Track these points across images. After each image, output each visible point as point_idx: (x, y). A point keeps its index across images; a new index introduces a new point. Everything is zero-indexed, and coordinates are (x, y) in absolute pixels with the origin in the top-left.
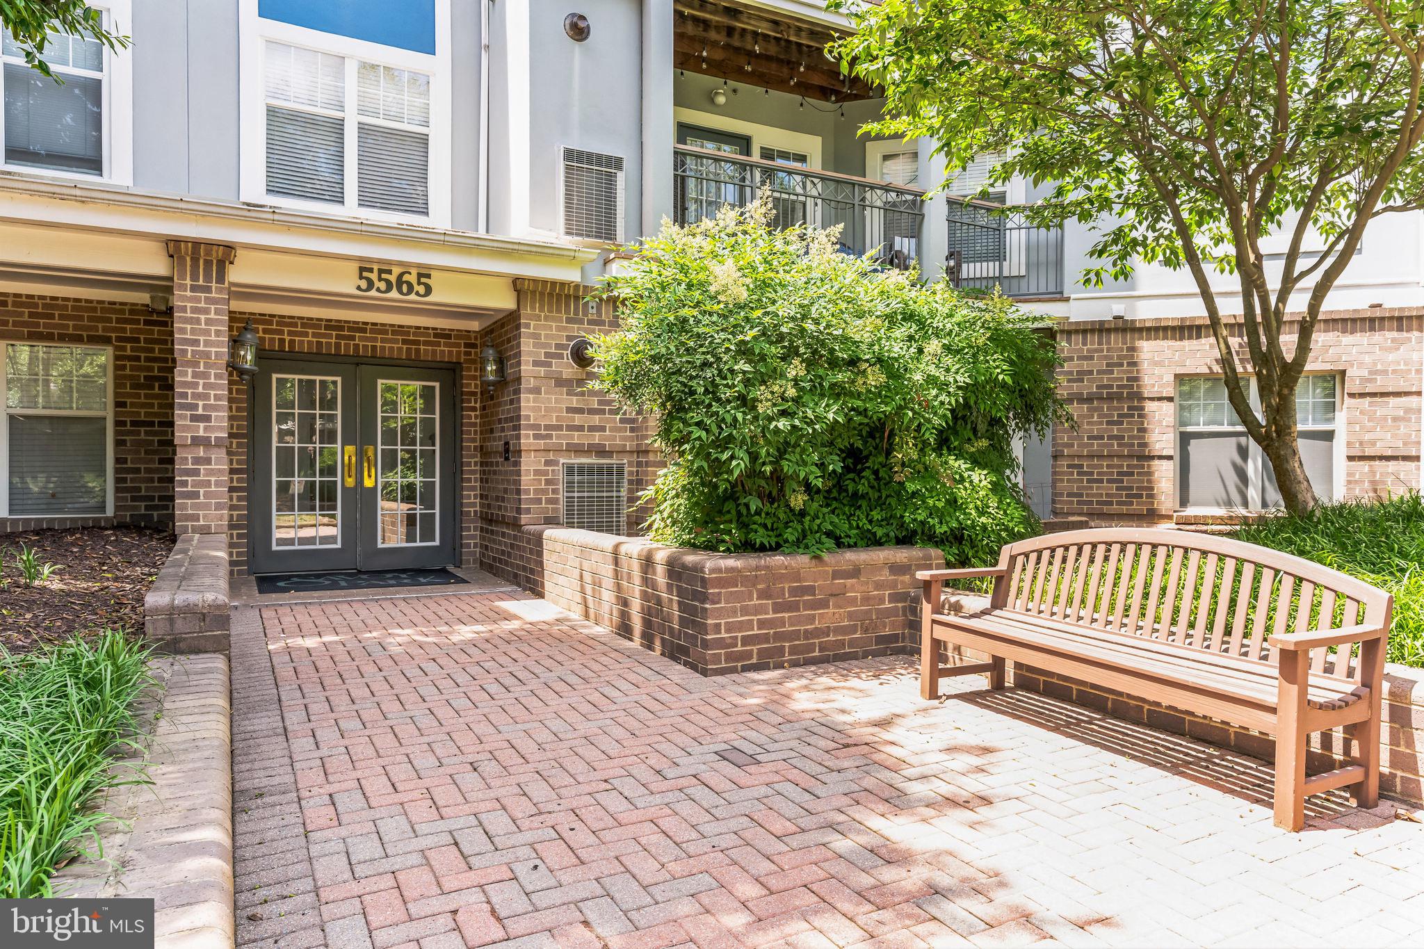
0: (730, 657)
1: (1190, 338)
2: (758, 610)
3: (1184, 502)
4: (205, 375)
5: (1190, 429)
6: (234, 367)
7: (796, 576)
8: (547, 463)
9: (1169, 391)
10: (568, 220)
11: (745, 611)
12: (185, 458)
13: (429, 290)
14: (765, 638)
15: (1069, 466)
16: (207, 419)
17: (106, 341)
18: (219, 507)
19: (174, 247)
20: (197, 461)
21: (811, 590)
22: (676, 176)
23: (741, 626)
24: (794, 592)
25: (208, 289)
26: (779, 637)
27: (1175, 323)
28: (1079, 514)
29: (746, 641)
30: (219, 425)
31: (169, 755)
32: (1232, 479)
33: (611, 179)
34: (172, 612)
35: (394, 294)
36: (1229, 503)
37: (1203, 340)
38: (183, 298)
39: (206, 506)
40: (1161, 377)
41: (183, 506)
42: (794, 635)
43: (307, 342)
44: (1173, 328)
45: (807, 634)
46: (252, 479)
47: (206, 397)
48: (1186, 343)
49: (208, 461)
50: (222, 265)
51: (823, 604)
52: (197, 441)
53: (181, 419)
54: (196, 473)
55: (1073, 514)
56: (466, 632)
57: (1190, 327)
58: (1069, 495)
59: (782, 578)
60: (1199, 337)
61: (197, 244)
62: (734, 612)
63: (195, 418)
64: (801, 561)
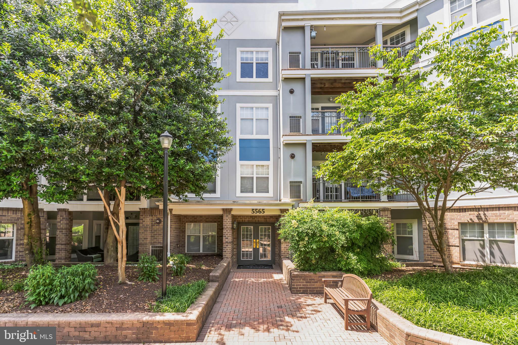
0: (297, 291)
1: (463, 212)
2: (302, 282)
3: (464, 259)
4: (227, 231)
5: (465, 238)
6: (233, 228)
7: (310, 276)
8: (287, 245)
9: (457, 227)
10: (291, 195)
11: (300, 282)
12: (224, 245)
13: (264, 212)
14: (304, 288)
15: (427, 247)
16: (228, 238)
17: (216, 222)
18: (229, 254)
19: (223, 210)
20: (226, 246)
21: (314, 279)
22: (313, 184)
23: (299, 285)
24: (310, 279)
25: (228, 216)
26: (307, 288)
27: (457, 208)
28: (431, 261)
29: (300, 288)
30: (230, 239)
31: (205, 295)
32: (479, 254)
33: (300, 186)
34: (213, 276)
35: (258, 213)
36: (478, 261)
37: (467, 213)
38: (225, 218)
39: (227, 254)
40: (454, 223)
41: (224, 253)
42: (310, 288)
43: (247, 220)
44: (457, 209)
45: (313, 288)
46: (238, 246)
47: (227, 234)
48: (461, 213)
49: (228, 246)
50: (230, 212)
51: (317, 282)
52: (226, 242)
53: (224, 238)
54: (226, 248)
55: (429, 261)
56: (262, 280)
57: (462, 209)
58: (428, 255)
59: (307, 277)
60: (465, 212)
61: (226, 209)
62: (297, 283)
63: (226, 238)
64: (312, 274)
